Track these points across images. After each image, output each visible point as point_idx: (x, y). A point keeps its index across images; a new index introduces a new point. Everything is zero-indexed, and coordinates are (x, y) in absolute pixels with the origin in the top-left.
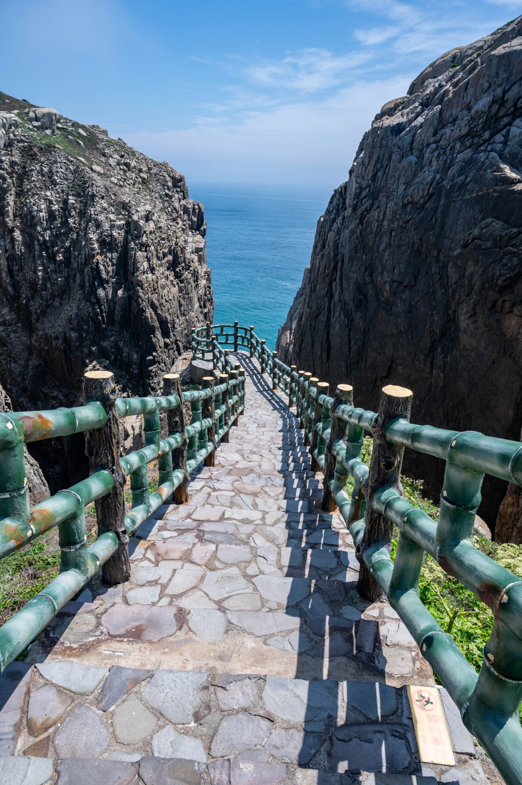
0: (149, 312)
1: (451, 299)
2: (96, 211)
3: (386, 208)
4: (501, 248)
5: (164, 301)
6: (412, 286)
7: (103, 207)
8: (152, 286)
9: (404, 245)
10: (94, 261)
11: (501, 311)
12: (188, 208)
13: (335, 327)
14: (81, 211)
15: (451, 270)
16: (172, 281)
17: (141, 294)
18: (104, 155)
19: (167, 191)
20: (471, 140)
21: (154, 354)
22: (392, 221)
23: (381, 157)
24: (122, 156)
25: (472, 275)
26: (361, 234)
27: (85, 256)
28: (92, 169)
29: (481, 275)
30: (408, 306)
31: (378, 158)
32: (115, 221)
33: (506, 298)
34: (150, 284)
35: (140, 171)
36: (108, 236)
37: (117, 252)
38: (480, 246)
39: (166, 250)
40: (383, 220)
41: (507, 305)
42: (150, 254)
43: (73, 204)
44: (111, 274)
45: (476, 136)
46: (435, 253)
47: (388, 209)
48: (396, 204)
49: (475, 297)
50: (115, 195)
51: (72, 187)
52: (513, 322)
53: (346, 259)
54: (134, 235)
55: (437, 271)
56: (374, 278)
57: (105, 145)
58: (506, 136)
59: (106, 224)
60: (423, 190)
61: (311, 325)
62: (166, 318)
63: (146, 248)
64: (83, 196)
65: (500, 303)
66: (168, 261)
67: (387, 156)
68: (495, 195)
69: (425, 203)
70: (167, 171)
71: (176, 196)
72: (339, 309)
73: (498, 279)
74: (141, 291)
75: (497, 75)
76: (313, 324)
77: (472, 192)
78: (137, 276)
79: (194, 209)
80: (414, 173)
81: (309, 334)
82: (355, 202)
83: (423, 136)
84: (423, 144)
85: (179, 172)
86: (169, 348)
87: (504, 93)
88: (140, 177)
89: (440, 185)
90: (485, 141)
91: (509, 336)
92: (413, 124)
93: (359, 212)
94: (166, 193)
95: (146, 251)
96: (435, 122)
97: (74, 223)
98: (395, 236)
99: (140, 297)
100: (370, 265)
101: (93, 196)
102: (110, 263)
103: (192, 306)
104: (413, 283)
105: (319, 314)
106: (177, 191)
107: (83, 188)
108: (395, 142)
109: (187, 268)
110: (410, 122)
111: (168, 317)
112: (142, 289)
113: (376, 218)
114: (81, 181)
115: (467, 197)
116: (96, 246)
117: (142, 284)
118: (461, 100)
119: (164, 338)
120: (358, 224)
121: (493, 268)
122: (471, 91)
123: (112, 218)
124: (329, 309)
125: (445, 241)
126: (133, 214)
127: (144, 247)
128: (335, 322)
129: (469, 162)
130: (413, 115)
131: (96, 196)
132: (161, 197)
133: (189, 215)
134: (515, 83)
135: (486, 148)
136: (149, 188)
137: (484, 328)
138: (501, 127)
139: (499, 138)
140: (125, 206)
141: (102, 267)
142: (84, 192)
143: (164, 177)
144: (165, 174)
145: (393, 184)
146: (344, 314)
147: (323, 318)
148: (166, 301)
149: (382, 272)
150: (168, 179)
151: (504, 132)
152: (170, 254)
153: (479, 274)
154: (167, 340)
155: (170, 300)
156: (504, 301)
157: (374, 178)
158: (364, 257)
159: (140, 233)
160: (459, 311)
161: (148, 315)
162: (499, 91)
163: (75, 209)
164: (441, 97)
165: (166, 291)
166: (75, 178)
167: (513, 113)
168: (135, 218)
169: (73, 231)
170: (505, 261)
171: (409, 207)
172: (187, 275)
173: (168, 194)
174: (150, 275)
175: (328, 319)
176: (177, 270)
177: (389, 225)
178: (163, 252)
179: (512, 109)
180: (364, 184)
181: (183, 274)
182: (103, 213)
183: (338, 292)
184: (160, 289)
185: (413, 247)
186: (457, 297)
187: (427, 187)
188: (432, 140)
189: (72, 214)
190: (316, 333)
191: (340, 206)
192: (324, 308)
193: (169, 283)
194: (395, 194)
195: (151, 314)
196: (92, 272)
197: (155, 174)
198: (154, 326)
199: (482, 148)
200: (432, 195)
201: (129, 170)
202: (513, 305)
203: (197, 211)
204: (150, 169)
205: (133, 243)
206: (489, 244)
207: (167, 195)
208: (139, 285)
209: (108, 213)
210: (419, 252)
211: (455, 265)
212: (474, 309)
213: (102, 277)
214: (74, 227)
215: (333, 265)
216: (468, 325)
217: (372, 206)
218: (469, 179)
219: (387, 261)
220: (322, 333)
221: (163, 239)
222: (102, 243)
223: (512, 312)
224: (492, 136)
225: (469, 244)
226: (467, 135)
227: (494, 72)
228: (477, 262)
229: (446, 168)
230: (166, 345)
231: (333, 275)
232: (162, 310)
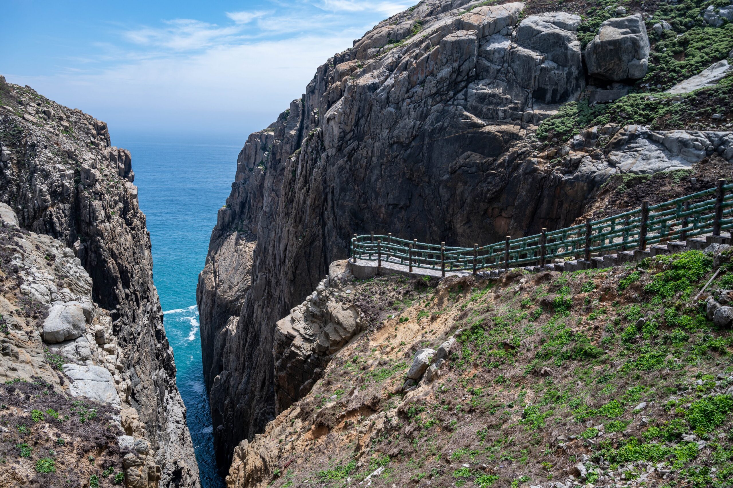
0: (111, 263)
1: (446, 212)
2: (41, 161)
3: (373, 147)
4: (484, 172)
5: (122, 249)
6: (408, 207)
7: (48, 156)
8: (110, 235)
9: (395, 175)
10: (48, 213)
11: (492, 216)
12: (114, 155)
13: (332, 250)
14: (19, 162)
15: (442, 191)
16: (126, 229)
17: (102, 244)
18: (21, 103)
19: (92, 139)
20: (440, 97)
21: (118, 306)
22: (381, 157)
23: (361, 108)
24: (39, 104)
25: (462, 192)
26: (350, 169)
27: (34, 209)
28: (24, 118)
29: (471, 191)
30: (405, 223)
31: (359, 109)
32: (64, 171)
33: (495, 206)
34: (109, 233)
35: (61, 119)
36: (59, 187)
37: (68, 202)
38: (467, 171)
39: (117, 198)
40: (372, 157)
41: (496, 212)
42: (105, 203)
43: (9, 154)
44: (65, 226)
45: (443, 95)
46: (427, 179)
47: (375, 148)
48: (383, 144)
49: (467, 208)
50: (58, 144)
51: (4, 137)
52: (503, 223)
53: (337, 191)
54: (86, 184)
55: (431, 192)
56: (369, 204)
57: (17, 92)
58: (466, 94)
59: (55, 174)
60: (408, 133)
61: (305, 252)
62: (126, 267)
63: (100, 196)
64: (19, 146)
65: (490, 210)
66: (120, 209)
67: (367, 107)
68: (469, 135)
69: (411, 142)
70: (86, 119)
71: (102, 143)
72: (334, 234)
73: (486, 193)
74: (102, 241)
75: (452, 54)
76: (308, 251)
77: (450, 133)
78: (97, 225)
79: (120, 155)
80: (396, 121)
81: (304, 260)
82: (340, 144)
83: (398, 93)
84: (398, 99)
85: (100, 120)
86: (129, 299)
87: (459, 67)
88: (62, 125)
89: (422, 129)
90: (451, 98)
91: (501, 233)
92: (386, 84)
93: (346, 150)
94: (91, 141)
95: (101, 199)
96: (407, 83)
97: (12, 174)
98: (385, 169)
99: (101, 247)
100: (363, 193)
101: (33, 146)
102: (63, 215)
103: (143, 254)
104: (408, 204)
105: (313, 241)
106: (101, 139)
107: (18, 138)
108: (373, 97)
109: (135, 215)
110: (383, 82)
111: (128, 266)
112: (103, 238)
113: (364, 155)
114: (14, 131)
115: (447, 137)
116: (48, 197)
117: (103, 234)
118: (424, 69)
119: (124, 289)
120: (347, 161)
121: (481, 186)
122: (432, 63)
123: (61, 168)
124: (324, 235)
125: (434, 170)
126: (82, 163)
127: (99, 195)
128: (332, 246)
129: (443, 113)
130: (383, 77)
131: (38, 146)
132: (87, 145)
133: (115, 162)
134: (466, 60)
135: (453, 102)
136: (73, 136)
137: (479, 231)
138: (460, 89)
139: (460, 96)
140: (70, 155)
141: (55, 220)
142: (20, 142)
143: (86, 125)
144: (85, 122)
145: (376, 129)
146: (340, 237)
147: (318, 243)
148: (125, 250)
149: (376, 198)
150: (91, 127)
151: (463, 92)
152: (121, 202)
153: (469, 191)
154: (127, 291)
155: (128, 248)
156: (493, 209)
157: (357, 124)
158: (356, 187)
159: (93, 181)
160: (455, 220)
161: (110, 265)
162: (456, 65)
163: (11, 159)
164: (404, 65)
165: (123, 239)
166: (5, 127)
167: (467, 80)
168: (85, 166)
169: (11, 183)
170: (489, 180)
171: (395, 146)
172: (136, 222)
173: (95, 142)
174: (107, 224)
175: (324, 243)
176: (128, 217)
177: (378, 160)
178: (114, 200)
179: (466, 77)
180: (348, 129)
181: (133, 221)
182: (49, 163)
183: (331, 219)
184: (118, 238)
185: (404, 176)
186: (450, 210)
187: (411, 130)
188: (406, 96)
189: (9, 165)
190: (311, 258)
191: (320, 147)
192: (318, 235)
193: (123, 230)
194: (380, 136)
195: (112, 264)
196: (45, 225)
197: (75, 122)
198: (116, 276)
199: (450, 103)
200: (415, 137)
201: (49, 118)
202: (502, 210)
203: (124, 158)
204: (68, 117)
205: (86, 192)
206: (474, 169)
207: (92, 143)
208: (98, 235)
209: (55, 163)
210: (410, 180)
211: (446, 186)
212: (468, 218)
213: (56, 229)
214: (13, 179)
215: (323, 197)
216: (464, 230)
217: (358, 146)
218: (446, 125)
219: (380, 189)
220: (319, 257)
221: (112, 187)
222: (54, 194)
223: (501, 215)
224: (455, 95)
225: (456, 171)
226: (435, 94)
227: (449, 52)
228: (465, 183)
229: (423, 117)
230: (127, 295)
231: (323, 205)
232: (121, 259)
